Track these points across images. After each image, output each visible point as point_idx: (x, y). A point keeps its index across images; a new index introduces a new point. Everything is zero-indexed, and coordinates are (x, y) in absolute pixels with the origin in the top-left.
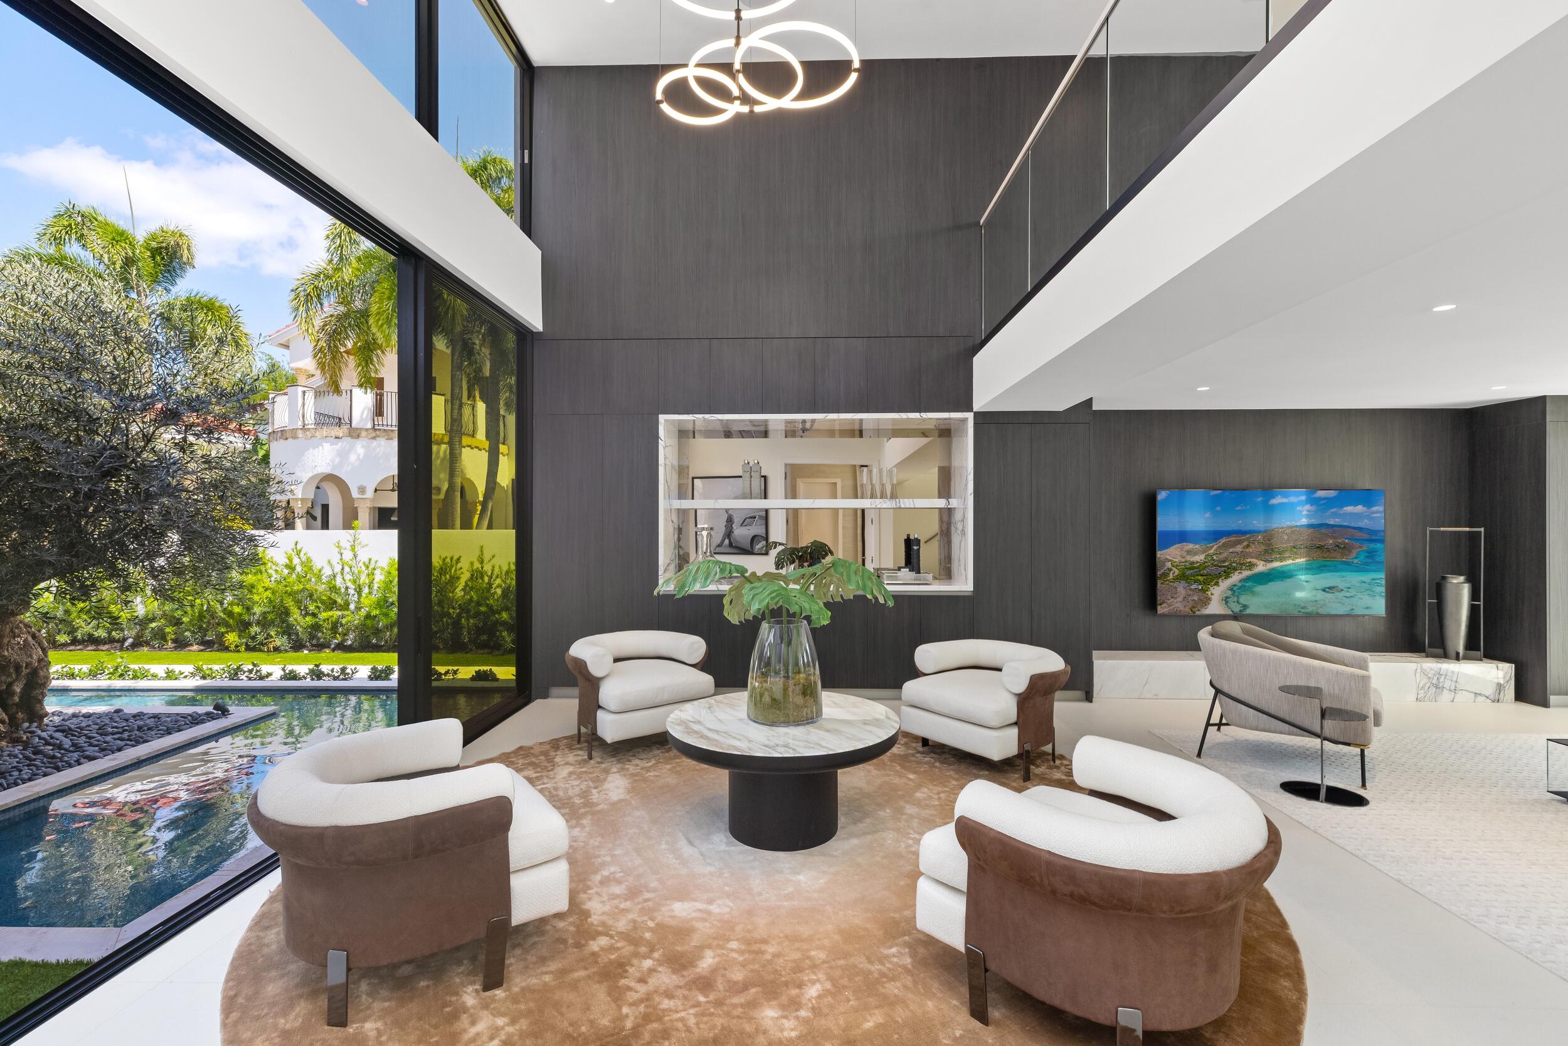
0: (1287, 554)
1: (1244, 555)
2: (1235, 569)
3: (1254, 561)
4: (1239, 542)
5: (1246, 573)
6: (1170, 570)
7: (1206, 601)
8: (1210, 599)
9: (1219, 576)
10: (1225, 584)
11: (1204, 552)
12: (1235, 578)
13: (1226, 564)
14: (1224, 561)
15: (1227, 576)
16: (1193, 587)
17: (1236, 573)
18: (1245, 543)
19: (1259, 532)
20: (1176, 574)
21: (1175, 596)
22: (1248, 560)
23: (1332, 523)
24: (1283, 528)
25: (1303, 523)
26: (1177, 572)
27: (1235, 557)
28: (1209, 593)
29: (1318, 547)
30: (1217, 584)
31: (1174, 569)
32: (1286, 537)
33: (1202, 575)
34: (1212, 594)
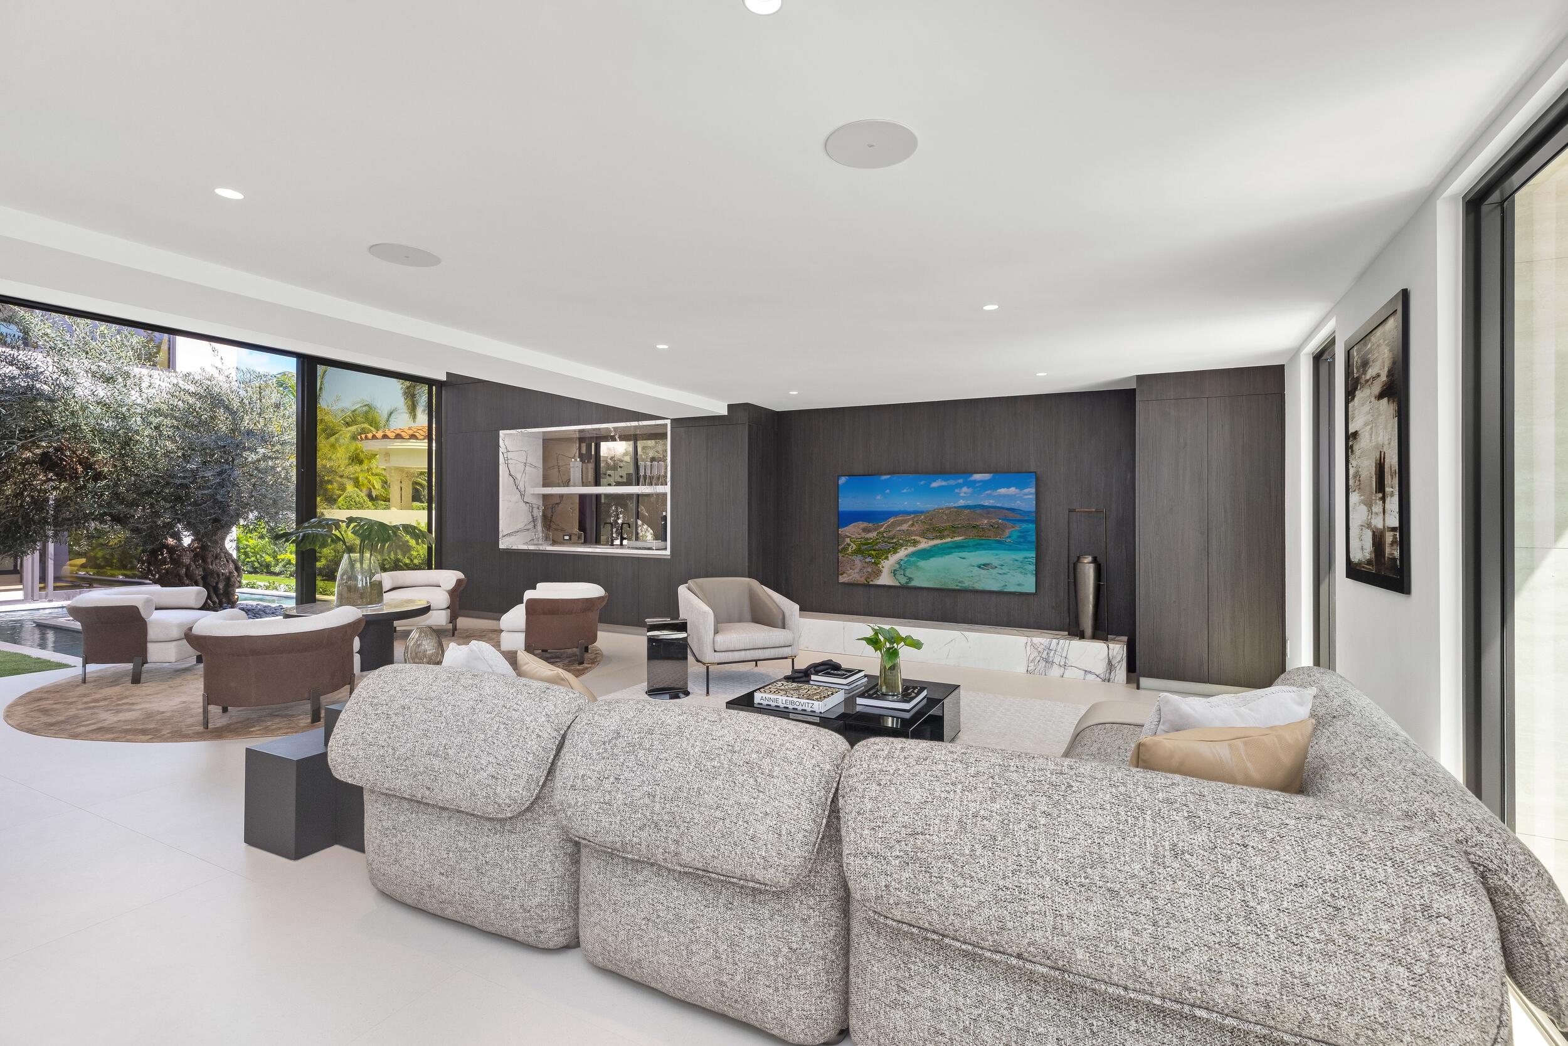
0: (946, 533)
1: (909, 533)
2: (902, 546)
3: (918, 538)
4: (905, 522)
5: (911, 549)
6: (849, 545)
7: (878, 573)
8: (881, 571)
9: (889, 551)
10: (893, 559)
11: (875, 530)
12: (902, 553)
13: (895, 541)
14: (893, 538)
15: (895, 552)
16: (868, 560)
17: (903, 549)
18: (910, 523)
19: (922, 512)
20: (854, 548)
21: (853, 567)
22: (913, 538)
23: (987, 504)
24: (942, 509)
25: (961, 505)
26: (855, 547)
27: (901, 535)
28: (881, 566)
29: (974, 527)
30: (887, 558)
31: (852, 544)
32: (945, 517)
33: (874, 550)
34: (883, 567)
